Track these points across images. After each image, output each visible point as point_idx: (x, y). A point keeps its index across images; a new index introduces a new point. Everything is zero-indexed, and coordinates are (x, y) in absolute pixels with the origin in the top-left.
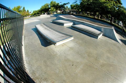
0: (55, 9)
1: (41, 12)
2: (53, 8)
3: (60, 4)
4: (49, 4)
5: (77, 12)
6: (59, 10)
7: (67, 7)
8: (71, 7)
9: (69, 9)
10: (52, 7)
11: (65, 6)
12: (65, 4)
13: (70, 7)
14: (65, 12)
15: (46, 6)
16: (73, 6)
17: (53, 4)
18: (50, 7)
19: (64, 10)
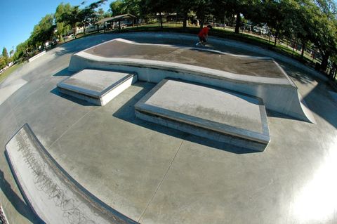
0: (68, 26)
1: (34, 45)
2: (63, 24)
3: (82, 8)
4: (52, 17)
5: (128, 21)
6: (80, 26)
7: (101, 11)
8: (113, 10)
9: (106, 17)
10: (60, 21)
11: (96, 10)
12: (94, 5)
13: (109, 10)
14: (96, 26)
15: (44, 25)
16: (117, 4)
17: (63, 12)
18: (54, 24)
19: (92, 22)
